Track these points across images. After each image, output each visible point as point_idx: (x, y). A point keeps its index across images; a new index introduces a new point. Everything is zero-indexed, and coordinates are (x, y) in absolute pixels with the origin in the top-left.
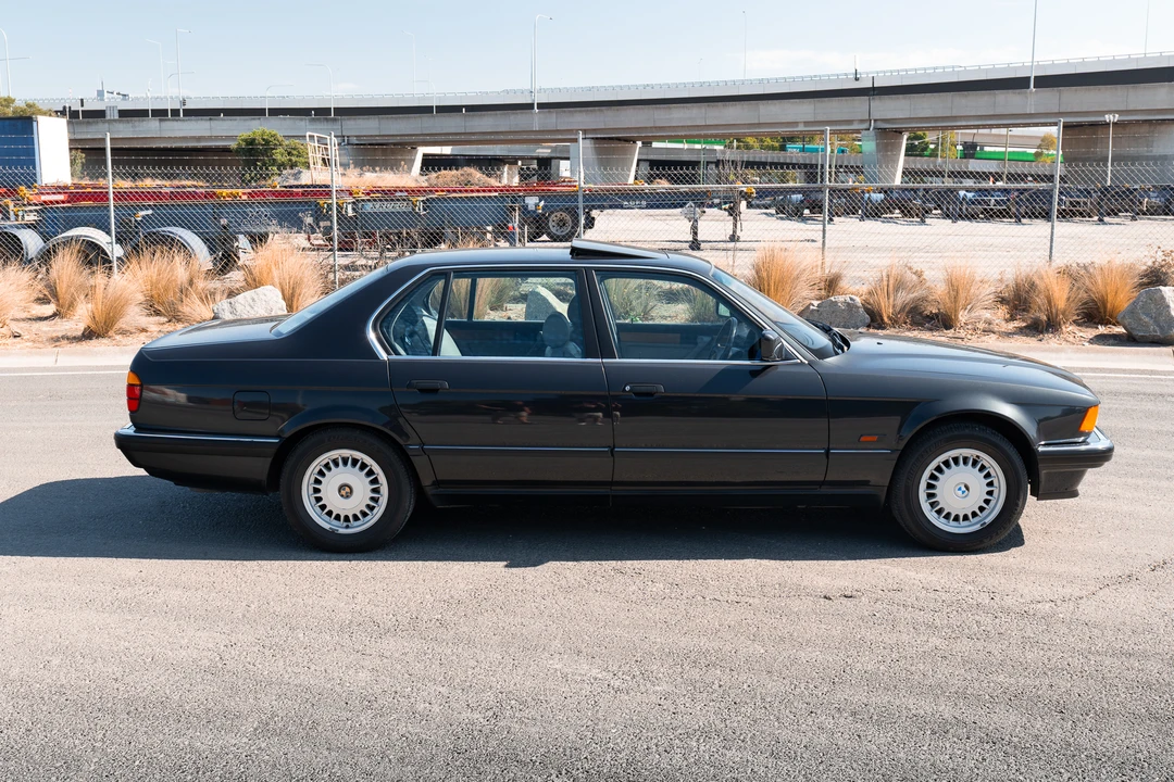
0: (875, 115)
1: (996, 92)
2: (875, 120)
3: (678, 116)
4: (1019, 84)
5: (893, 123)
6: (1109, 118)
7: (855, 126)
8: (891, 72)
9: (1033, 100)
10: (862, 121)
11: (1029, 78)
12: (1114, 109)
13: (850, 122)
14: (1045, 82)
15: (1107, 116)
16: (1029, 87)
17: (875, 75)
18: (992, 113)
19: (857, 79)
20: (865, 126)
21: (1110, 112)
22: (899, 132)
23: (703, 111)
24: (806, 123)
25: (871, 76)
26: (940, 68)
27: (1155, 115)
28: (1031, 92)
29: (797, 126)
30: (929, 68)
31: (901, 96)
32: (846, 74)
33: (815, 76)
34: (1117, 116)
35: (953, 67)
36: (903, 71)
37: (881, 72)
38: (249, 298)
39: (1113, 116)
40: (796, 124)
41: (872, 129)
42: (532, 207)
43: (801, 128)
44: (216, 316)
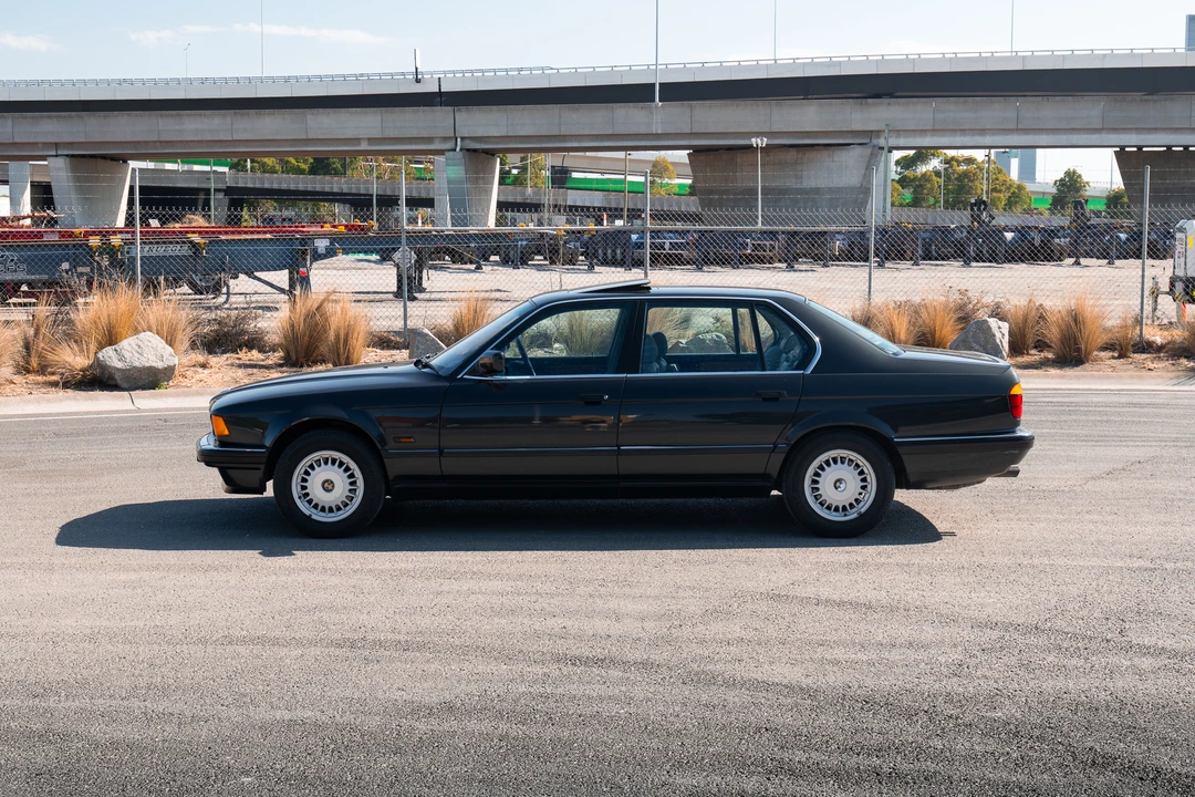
0: (463, 131)
1: (615, 105)
2: (462, 138)
4: (636, 94)
5: (486, 143)
6: (756, 142)
7: (437, 146)
8: (463, 72)
9: (660, 116)
10: (445, 139)
11: (654, 85)
12: (756, 130)
13: (430, 140)
14: (673, 91)
15: (753, 140)
16: (654, 101)
17: (442, 75)
18: (610, 132)
19: (418, 81)
20: (449, 145)
21: (757, 134)
22: (491, 153)
23: (229, 120)
24: (371, 140)
25: (437, 76)
26: (527, 69)
27: (804, 138)
28: (657, 106)
29: (359, 144)
30: (512, 70)
31: (495, 107)
32: (403, 74)
33: (362, 75)
34: (765, 139)
35: (543, 69)
36: (477, 71)
37: (450, 72)
38: (134, 346)
39: (762, 140)
40: (357, 140)
41: (458, 149)
42: (321, 250)
43: (364, 146)
44: (98, 364)
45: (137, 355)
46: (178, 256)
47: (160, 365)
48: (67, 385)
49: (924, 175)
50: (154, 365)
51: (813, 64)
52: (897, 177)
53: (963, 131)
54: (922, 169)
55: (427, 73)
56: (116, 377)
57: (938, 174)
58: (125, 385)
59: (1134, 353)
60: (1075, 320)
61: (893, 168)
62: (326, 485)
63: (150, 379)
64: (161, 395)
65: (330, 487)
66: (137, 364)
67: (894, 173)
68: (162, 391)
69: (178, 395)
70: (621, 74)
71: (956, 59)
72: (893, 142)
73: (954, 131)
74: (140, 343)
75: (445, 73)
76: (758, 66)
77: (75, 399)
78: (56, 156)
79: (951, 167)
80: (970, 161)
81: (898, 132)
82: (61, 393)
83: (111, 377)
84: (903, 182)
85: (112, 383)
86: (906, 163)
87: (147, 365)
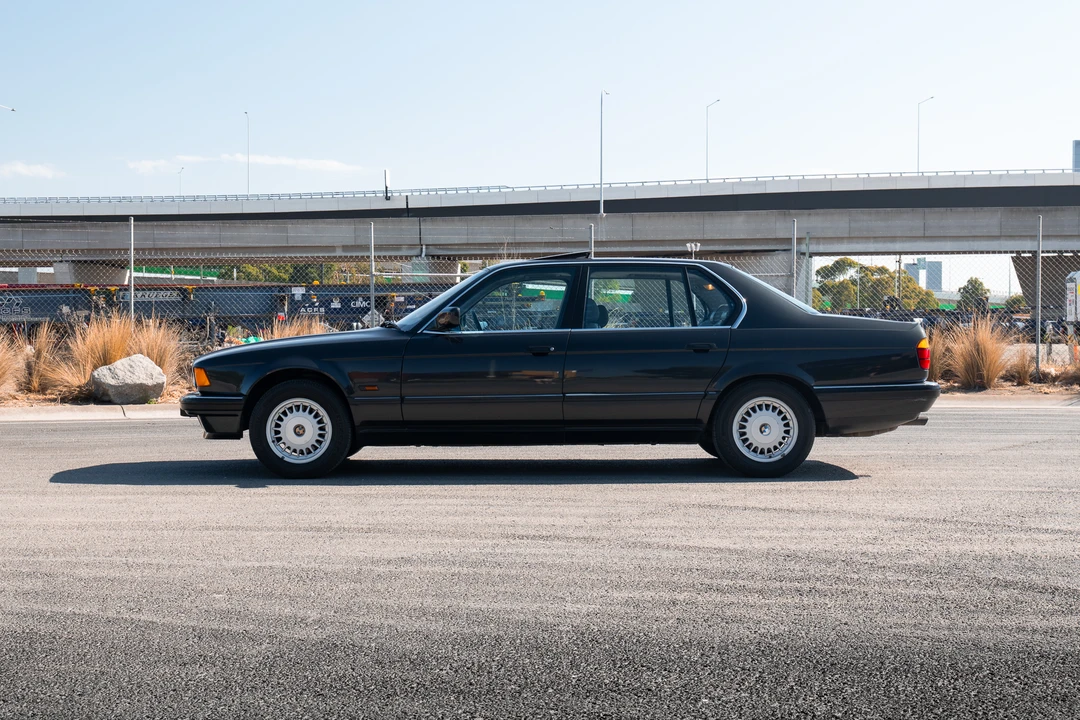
0: (428, 238)
1: (564, 216)
2: (427, 246)
3: (185, 235)
4: (588, 208)
5: (448, 249)
6: (690, 247)
7: (404, 253)
8: (428, 191)
9: (603, 226)
10: (411, 246)
11: (599, 202)
12: (690, 237)
13: (398, 247)
14: (616, 207)
15: (688, 245)
16: (598, 212)
17: (409, 194)
18: (559, 240)
19: (388, 198)
20: (416, 252)
21: (692, 241)
22: (453, 259)
24: (345, 248)
25: (404, 194)
26: (485, 188)
27: (733, 244)
28: (602, 216)
29: (334, 251)
30: (472, 188)
31: (456, 218)
32: (374, 192)
33: (337, 193)
34: (699, 245)
35: (499, 188)
36: (441, 190)
37: (416, 190)
38: (126, 365)
39: (696, 245)
40: (332, 248)
41: (423, 255)
42: (298, 297)
43: (339, 253)
44: (94, 381)
45: (129, 373)
46: (167, 302)
47: (150, 382)
48: (64, 400)
49: (841, 283)
50: (144, 382)
51: (740, 183)
52: (817, 286)
53: (876, 239)
54: (840, 278)
55: (396, 191)
56: (110, 393)
57: (854, 282)
58: (118, 401)
59: (1031, 381)
60: (978, 350)
61: (814, 277)
62: (298, 430)
63: (141, 395)
64: (150, 409)
65: (301, 432)
66: (129, 381)
67: (815, 281)
68: (152, 405)
69: (166, 409)
70: (570, 192)
71: (869, 179)
72: (814, 248)
73: (867, 239)
74: (132, 364)
75: (412, 191)
76: (692, 185)
77: (72, 410)
78: (61, 261)
79: (867, 275)
80: (882, 270)
81: (818, 240)
82: (60, 406)
83: (105, 393)
84: (823, 290)
85: (106, 399)
86: (825, 272)
87: (138, 382)
